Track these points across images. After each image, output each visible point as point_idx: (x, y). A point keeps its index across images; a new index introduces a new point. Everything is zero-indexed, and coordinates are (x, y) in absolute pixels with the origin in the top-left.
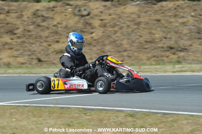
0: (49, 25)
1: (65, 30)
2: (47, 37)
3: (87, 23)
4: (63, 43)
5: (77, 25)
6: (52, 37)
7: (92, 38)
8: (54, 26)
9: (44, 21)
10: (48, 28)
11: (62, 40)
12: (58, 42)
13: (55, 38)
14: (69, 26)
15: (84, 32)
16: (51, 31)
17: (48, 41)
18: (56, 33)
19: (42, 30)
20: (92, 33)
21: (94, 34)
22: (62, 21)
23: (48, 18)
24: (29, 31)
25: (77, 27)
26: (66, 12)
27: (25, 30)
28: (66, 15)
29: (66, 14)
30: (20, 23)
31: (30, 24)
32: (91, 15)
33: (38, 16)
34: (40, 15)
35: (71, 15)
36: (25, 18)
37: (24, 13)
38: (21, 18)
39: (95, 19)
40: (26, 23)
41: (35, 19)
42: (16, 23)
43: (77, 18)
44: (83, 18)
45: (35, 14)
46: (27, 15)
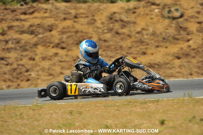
0: (130, 31)
1: (152, 37)
2: (130, 48)
3: (181, 27)
4: (152, 54)
5: (168, 31)
6: (137, 47)
7: (189, 46)
8: (138, 33)
9: (123, 27)
10: (129, 36)
11: (149, 51)
12: (144, 53)
13: (141, 49)
14: (158, 32)
15: (178, 39)
16: (135, 40)
17: (131, 53)
18: (141, 42)
19: (122, 39)
20: (188, 41)
21: (191, 42)
22: (148, 26)
23: (128, 22)
24: (105, 41)
25: (169, 33)
26: (152, 14)
27: (100, 39)
28: (152, 19)
29: (153, 17)
30: (93, 31)
31: (106, 31)
32: (185, 17)
33: (116, 21)
34: (118, 18)
35: (159, 18)
36: (98, 24)
37: (96, 18)
38: (93, 23)
39: (191, 22)
40: (100, 31)
41: (111, 25)
42: (88, 31)
43: (167, 22)
44: (174, 22)
45: (111, 19)
46: (100, 19)
